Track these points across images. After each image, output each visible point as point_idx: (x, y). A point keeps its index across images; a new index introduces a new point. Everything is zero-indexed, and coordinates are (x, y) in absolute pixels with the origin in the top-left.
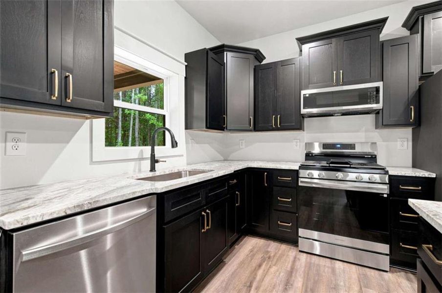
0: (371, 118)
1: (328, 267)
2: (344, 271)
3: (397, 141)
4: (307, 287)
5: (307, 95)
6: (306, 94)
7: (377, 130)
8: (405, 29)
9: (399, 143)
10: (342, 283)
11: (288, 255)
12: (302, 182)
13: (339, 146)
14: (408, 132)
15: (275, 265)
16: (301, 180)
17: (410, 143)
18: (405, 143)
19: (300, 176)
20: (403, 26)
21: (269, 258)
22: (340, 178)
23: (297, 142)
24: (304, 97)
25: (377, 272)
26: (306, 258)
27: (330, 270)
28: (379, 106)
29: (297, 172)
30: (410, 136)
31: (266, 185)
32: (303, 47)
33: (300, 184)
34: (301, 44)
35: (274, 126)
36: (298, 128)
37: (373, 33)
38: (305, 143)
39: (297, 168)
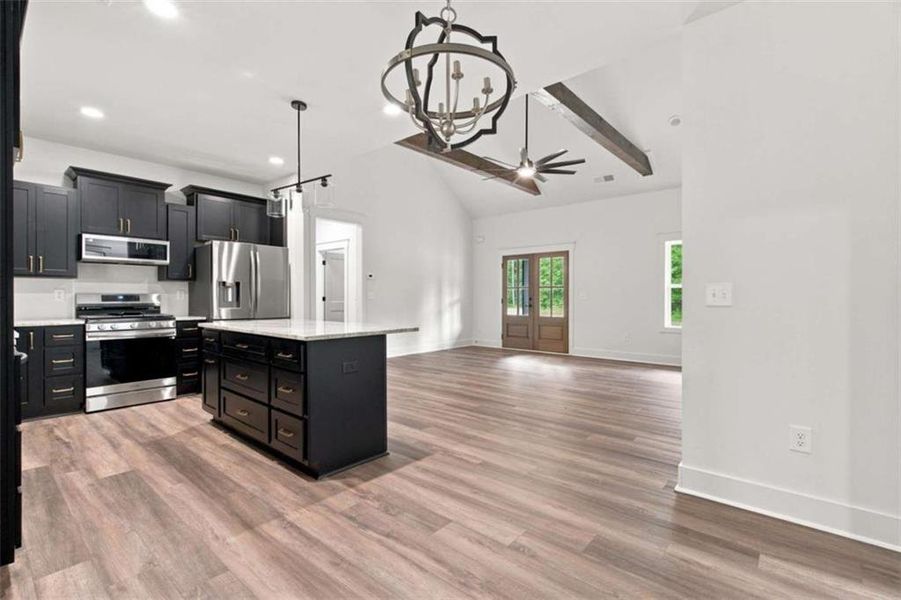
0: (154, 270)
1: (127, 411)
2: (142, 409)
3: (176, 292)
6: (89, 239)
7: (161, 282)
8: (182, 193)
9: (178, 295)
10: (146, 414)
11: (75, 419)
12: (89, 337)
13: (121, 296)
14: (183, 286)
16: (88, 335)
17: (187, 296)
18: (183, 295)
19: (88, 331)
20: (182, 190)
23: (60, 293)
24: (86, 241)
25: (169, 402)
26: (100, 415)
27: (129, 412)
28: (167, 262)
29: (84, 326)
30: (187, 289)
31: (32, 348)
32: (79, 177)
33: (88, 339)
34: (75, 174)
35: (32, 270)
36: (73, 275)
37: (158, 192)
38: (73, 294)
39: (82, 322)
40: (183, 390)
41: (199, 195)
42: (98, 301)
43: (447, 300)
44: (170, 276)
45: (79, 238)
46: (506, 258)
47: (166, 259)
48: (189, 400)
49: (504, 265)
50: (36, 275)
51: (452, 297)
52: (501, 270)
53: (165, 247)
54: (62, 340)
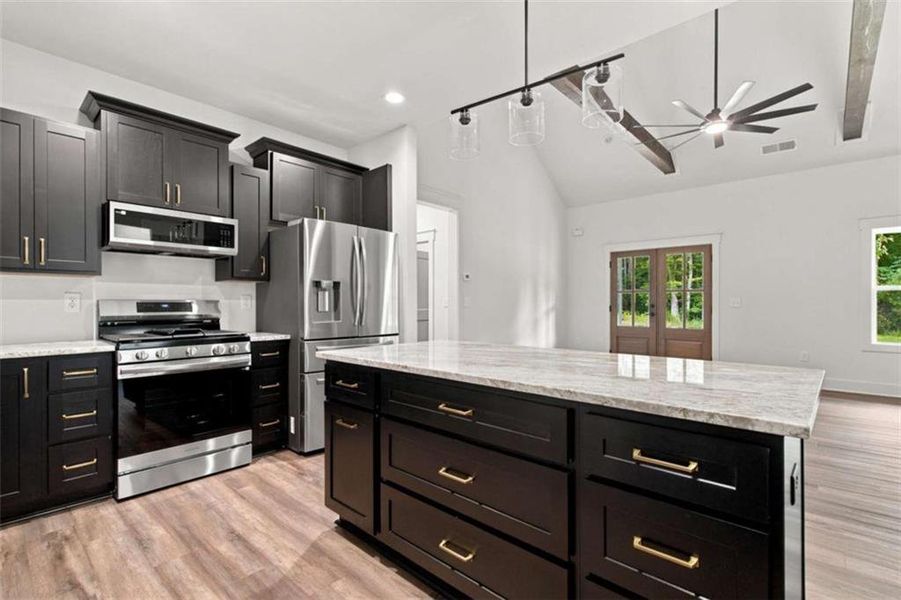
0: (208, 266)
1: (183, 495)
2: (205, 488)
3: (239, 299)
4: (174, 529)
5: (124, 213)
6: (120, 210)
7: (219, 283)
8: (247, 153)
9: (242, 302)
10: (213, 499)
11: (101, 517)
12: (122, 373)
13: (166, 306)
14: (250, 288)
15: (91, 538)
16: (120, 368)
17: (254, 302)
18: (249, 301)
19: (120, 362)
20: (246, 148)
21: (67, 539)
22: (193, 354)
23: (72, 299)
24: (116, 214)
25: (239, 470)
26: (141, 504)
27: (187, 496)
28: (233, 252)
29: (113, 355)
30: (254, 293)
31: (27, 395)
32: (103, 113)
33: (120, 377)
34: (98, 105)
35: (27, 262)
36: (94, 270)
37: (220, 145)
38: (95, 301)
39: (111, 348)
40: (260, 450)
41: (275, 154)
42: (132, 312)
43: (543, 308)
44: (235, 275)
45: (105, 209)
46: (614, 255)
47: (232, 246)
48: (269, 465)
49: (613, 265)
50: (34, 268)
51: (547, 302)
52: (608, 270)
53: (231, 227)
54: (78, 379)
